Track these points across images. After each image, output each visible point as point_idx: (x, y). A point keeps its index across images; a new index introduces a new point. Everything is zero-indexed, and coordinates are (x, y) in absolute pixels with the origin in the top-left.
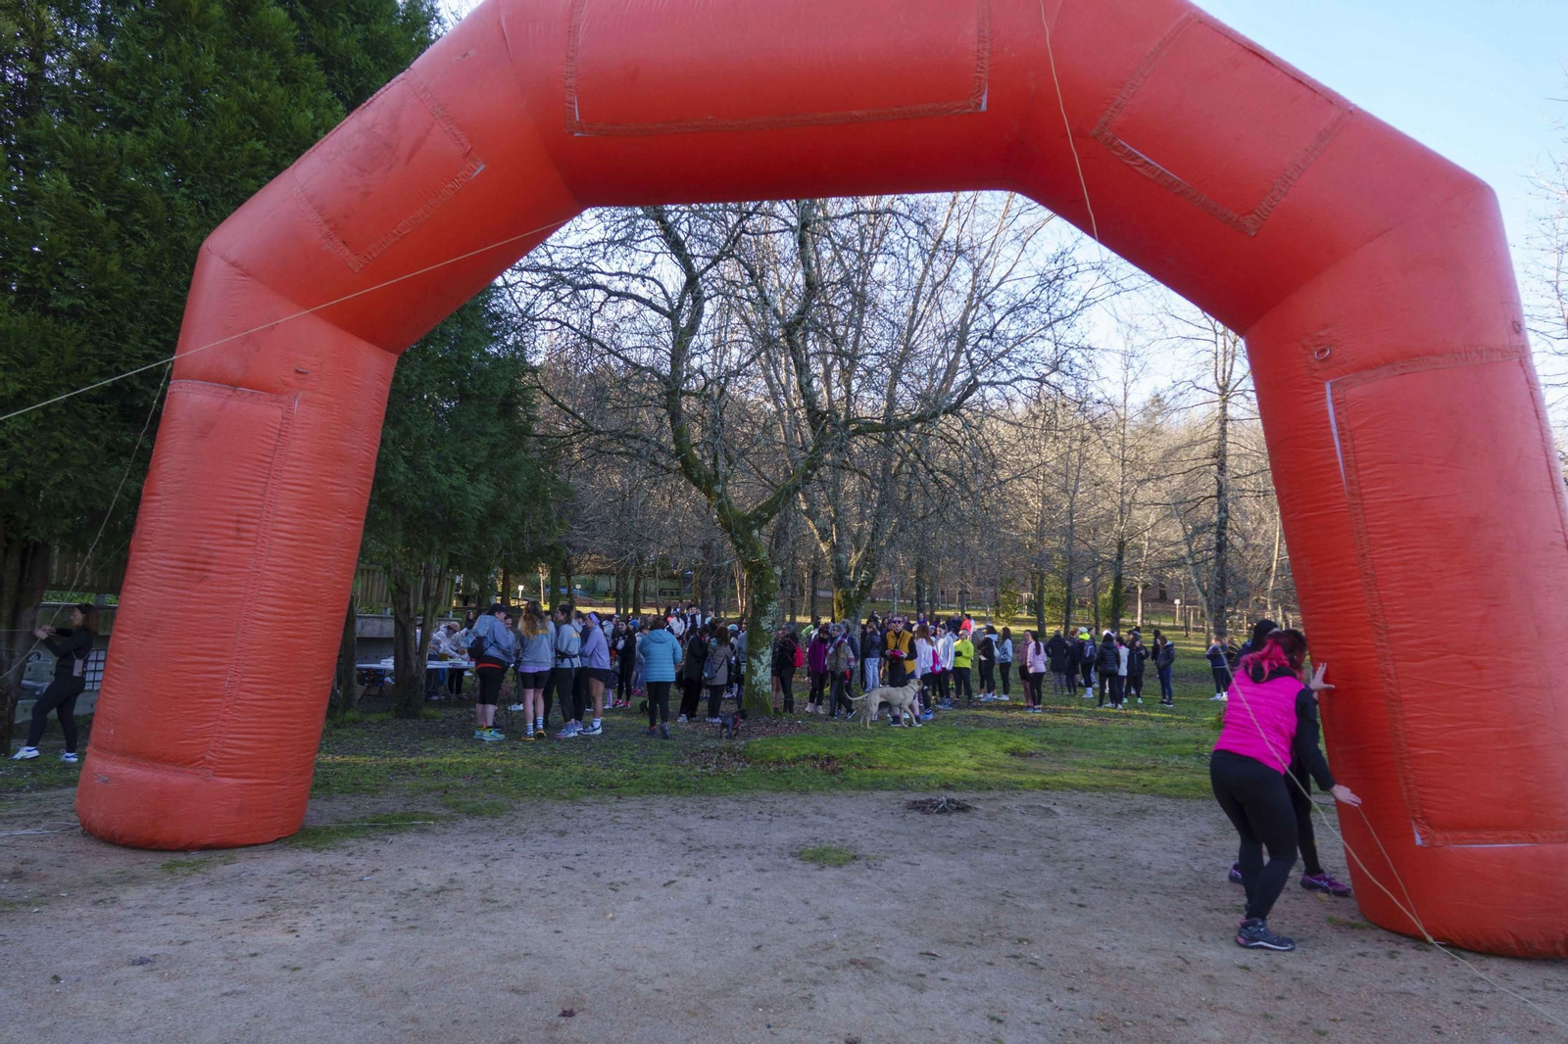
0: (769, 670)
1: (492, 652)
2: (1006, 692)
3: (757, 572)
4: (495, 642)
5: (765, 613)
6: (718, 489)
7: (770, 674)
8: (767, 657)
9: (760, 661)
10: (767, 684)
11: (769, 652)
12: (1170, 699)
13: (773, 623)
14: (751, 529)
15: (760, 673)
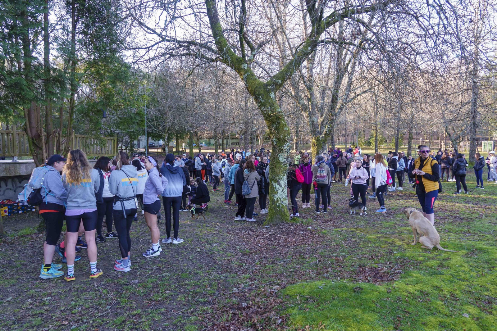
0: (286, 190)
1: (49, 199)
2: (401, 185)
3: (274, 122)
4: (50, 191)
5: (282, 151)
6: (245, 66)
7: (286, 193)
8: (284, 181)
9: (279, 184)
10: (285, 199)
11: (285, 177)
12: (482, 184)
13: (287, 158)
14: (269, 92)
15: (280, 192)
